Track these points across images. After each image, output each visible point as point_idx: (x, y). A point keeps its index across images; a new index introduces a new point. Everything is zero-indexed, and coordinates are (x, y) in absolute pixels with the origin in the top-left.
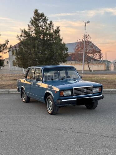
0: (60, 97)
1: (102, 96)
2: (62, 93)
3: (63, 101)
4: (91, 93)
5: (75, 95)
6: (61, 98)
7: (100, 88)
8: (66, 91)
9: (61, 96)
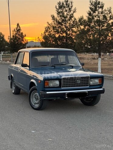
0: (44, 88)
1: (102, 89)
2: (47, 82)
3: (47, 93)
4: (87, 86)
5: (64, 87)
6: (46, 89)
7: (101, 79)
8: (53, 81)
9: (46, 86)
